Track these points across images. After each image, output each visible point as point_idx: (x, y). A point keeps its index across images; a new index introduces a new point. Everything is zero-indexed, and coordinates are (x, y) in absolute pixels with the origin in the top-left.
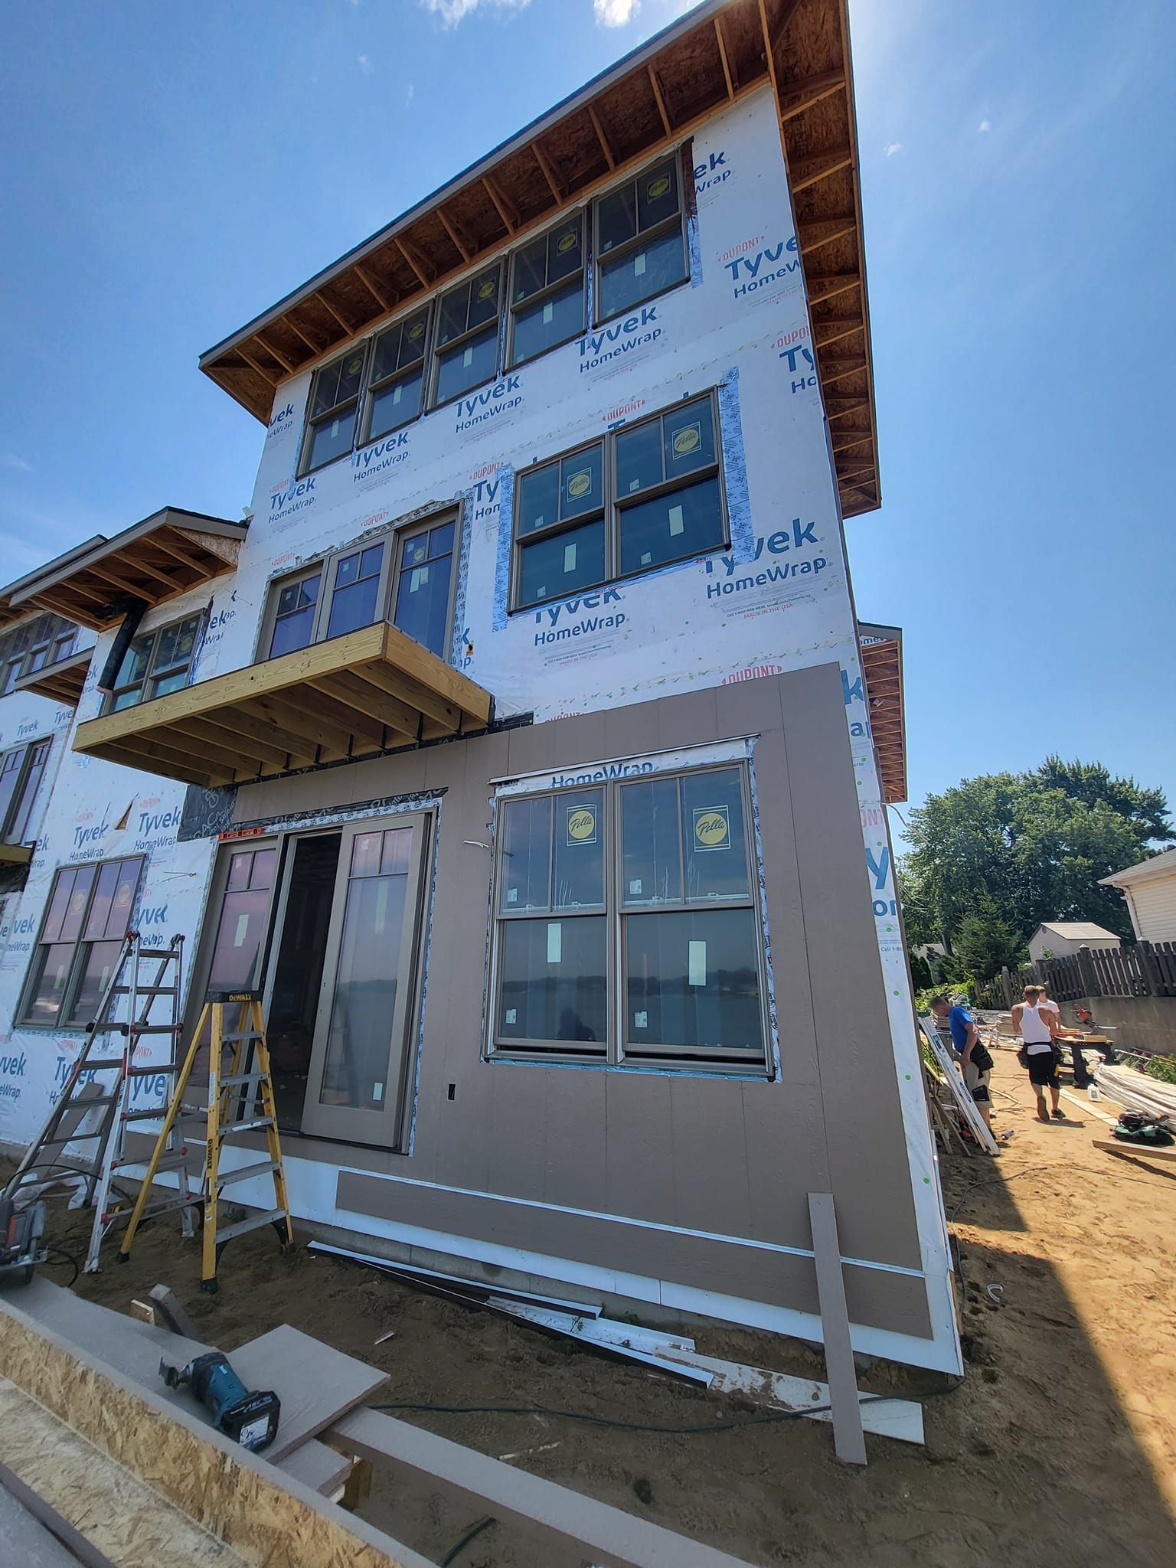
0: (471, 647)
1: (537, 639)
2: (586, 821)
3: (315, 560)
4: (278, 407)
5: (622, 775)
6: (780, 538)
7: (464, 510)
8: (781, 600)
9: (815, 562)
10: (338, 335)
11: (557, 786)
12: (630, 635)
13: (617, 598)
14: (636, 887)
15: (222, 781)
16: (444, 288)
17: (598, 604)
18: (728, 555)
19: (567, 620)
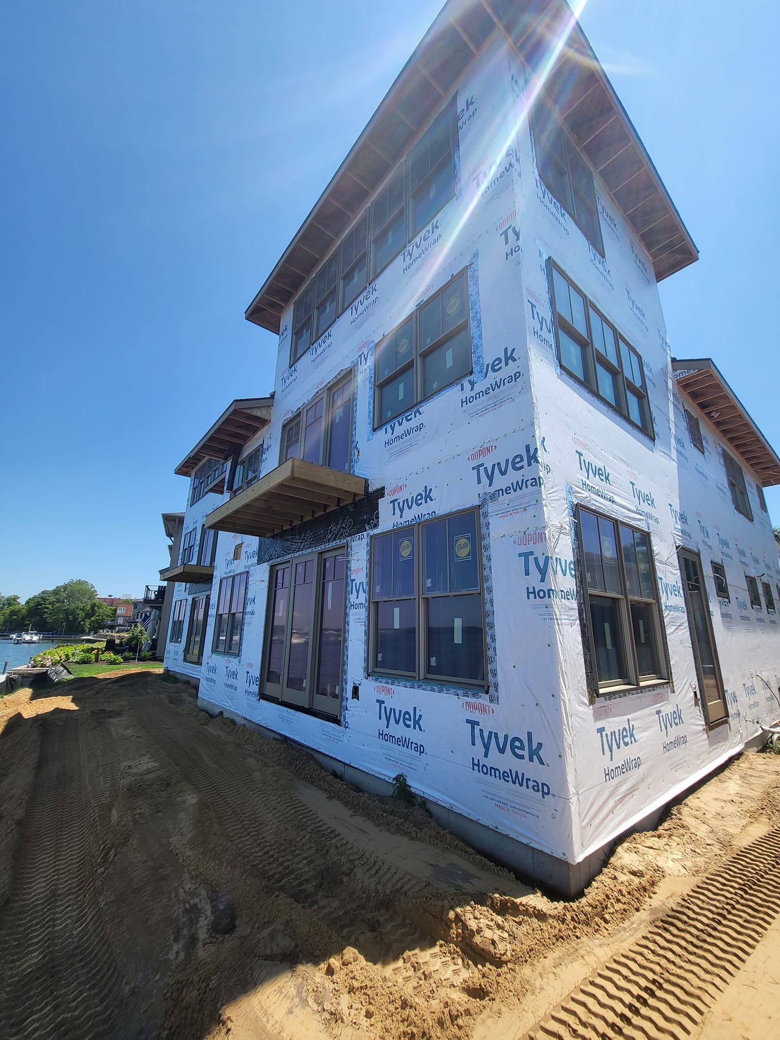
0: (359, 452)
1: (386, 444)
2: (407, 547)
3: (299, 411)
4: (282, 328)
5: (422, 520)
6: (497, 362)
7: (354, 372)
8: (497, 403)
9: (515, 375)
10: (302, 280)
11: (395, 527)
12: (425, 435)
13: (420, 414)
14: (429, 583)
15: (270, 534)
16: (343, 236)
17: (411, 418)
18: (471, 378)
19: (399, 430)
